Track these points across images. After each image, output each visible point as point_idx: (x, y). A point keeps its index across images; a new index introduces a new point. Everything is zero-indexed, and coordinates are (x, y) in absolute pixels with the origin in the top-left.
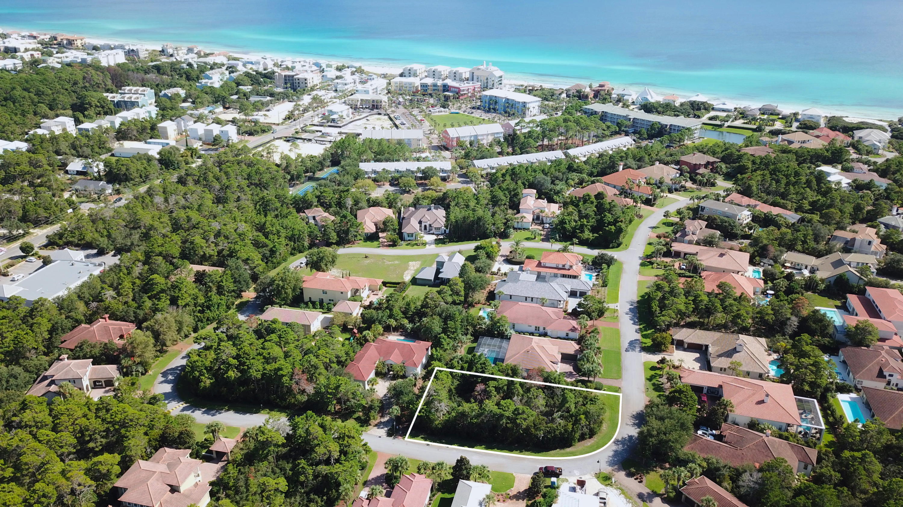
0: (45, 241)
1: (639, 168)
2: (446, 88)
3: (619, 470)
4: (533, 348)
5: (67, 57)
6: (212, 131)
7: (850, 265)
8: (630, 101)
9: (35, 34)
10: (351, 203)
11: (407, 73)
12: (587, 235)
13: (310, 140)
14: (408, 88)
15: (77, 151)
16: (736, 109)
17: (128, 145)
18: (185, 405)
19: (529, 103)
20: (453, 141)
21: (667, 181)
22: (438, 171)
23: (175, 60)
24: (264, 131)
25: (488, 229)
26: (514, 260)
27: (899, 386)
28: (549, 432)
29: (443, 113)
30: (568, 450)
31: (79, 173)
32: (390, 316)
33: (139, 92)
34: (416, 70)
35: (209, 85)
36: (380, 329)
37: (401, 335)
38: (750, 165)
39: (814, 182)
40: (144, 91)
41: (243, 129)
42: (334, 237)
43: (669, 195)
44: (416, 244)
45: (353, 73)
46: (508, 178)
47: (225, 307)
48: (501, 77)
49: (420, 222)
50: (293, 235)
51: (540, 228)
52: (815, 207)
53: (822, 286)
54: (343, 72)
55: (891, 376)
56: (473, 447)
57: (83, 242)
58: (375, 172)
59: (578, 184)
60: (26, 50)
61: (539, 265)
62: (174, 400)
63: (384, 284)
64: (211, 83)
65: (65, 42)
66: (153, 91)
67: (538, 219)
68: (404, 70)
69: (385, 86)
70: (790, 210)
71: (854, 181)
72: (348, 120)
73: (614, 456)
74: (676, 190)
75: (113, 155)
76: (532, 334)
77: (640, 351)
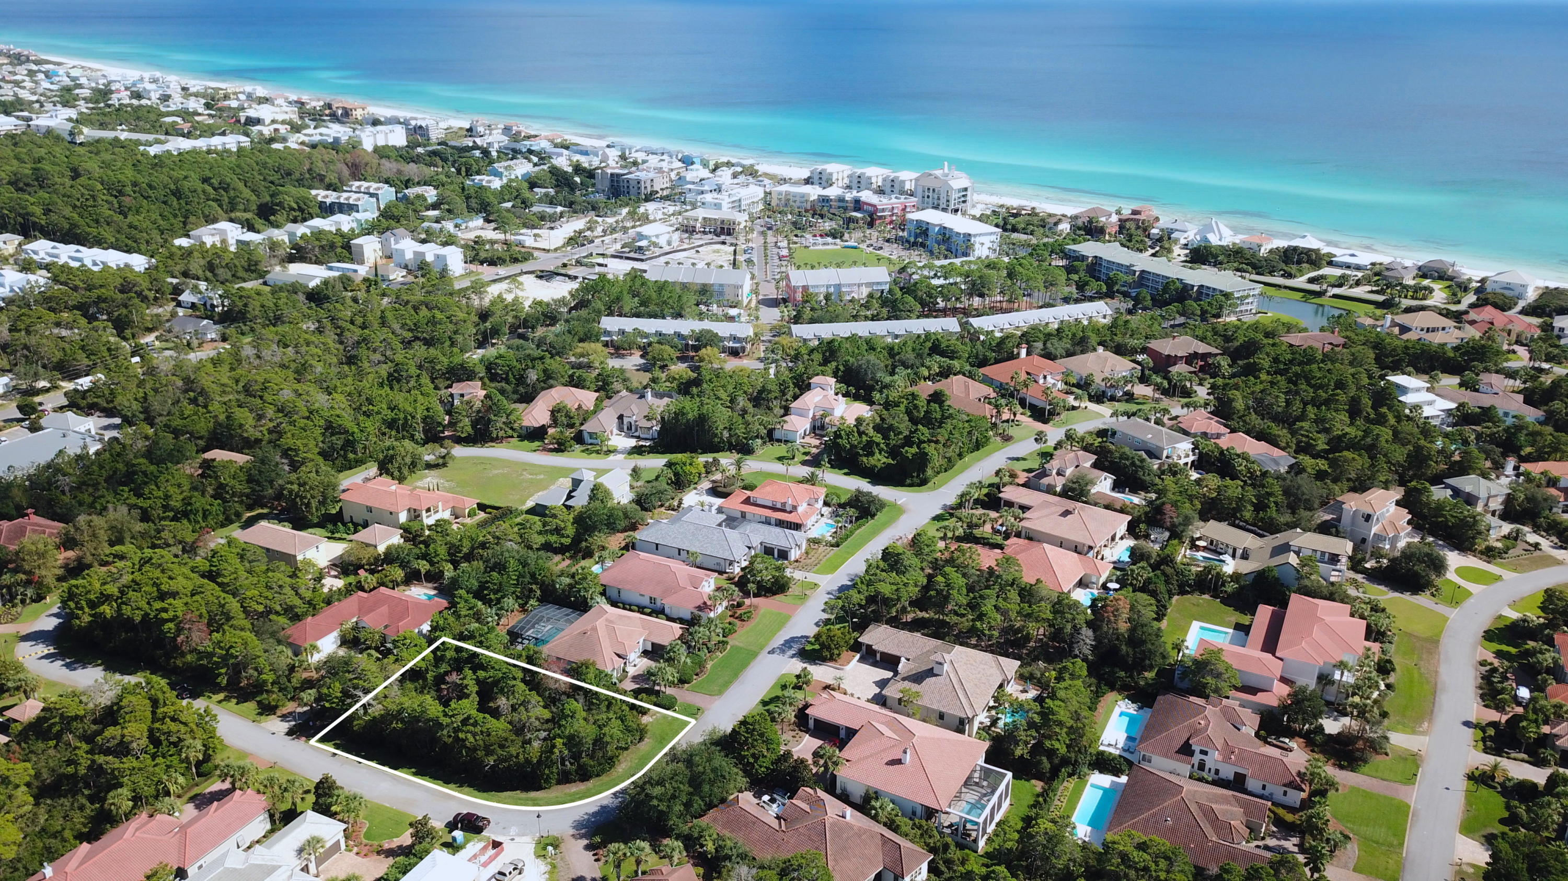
0: (65, 402)
1: (1069, 354)
2: (858, 205)
3: (582, 837)
4: (595, 629)
5: (321, 134)
6: (423, 254)
7: (1297, 553)
8: (1183, 241)
9: (305, 98)
10: (535, 378)
11: (816, 180)
12: (879, 460)
13: (576, 278)
14: (798, 204)
15: (215, 275)
16: (1373, 264)
17: (297, 270)
18: (52, 651)
19: (975, 236)
20: (795, 292)
21: (1098, 379)
22: (722, 339)
23: (471, 144)
24: (515, 260)
25: (716, 435)
26: (720, 489)
27: (1222, 775)
28: (505, 760)
29: (830, 247)
30: (533, 794)
31: (193, 306)
32: (424, 556)
33: (372, 191)
34: (831, 174)
35: (484, 183)
36: (399, 574)
37: (435, 588)
38: (1266, 363)
39: (1367, 402)
40: (378, 189)
41: (483, 255)
42: (466, 426)
43: (1092, 406)
44: (598, 452)
45: (735, 176)
46: (817, 357)
47: (221, 518)
48: (966, 189)
49: (621, 418)
50: (394, 421)
51: (817, 442)
52: (1337, 444)
53: (1231, 587)
54: (718, 172)
55: (1204, 753)
56: (396, 769)
57: (111, 405)
58: (622, 332)
59: (937, 374)
60: (273, 122)
61: (747, 501)
62: (43, 643)
63: (482, 507)
64: (489, 182)
65: (340, 112)
66: (393, 189)
67: (818, 428)
68: (812, 172)
69: (762, 195)
70: (1283, 449)
71: (1461, 406)
72: (667, 249)
73: (595, 814)
74: (1113, 399)
75: (265, 283)
76: (641, 610)
77: (793, 656)
